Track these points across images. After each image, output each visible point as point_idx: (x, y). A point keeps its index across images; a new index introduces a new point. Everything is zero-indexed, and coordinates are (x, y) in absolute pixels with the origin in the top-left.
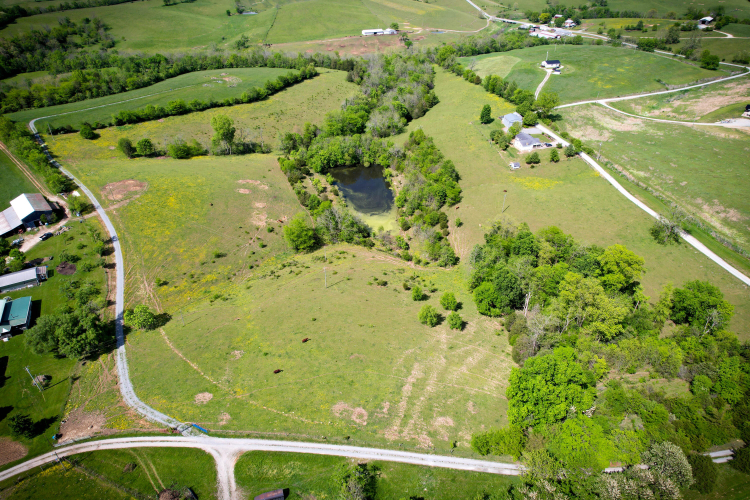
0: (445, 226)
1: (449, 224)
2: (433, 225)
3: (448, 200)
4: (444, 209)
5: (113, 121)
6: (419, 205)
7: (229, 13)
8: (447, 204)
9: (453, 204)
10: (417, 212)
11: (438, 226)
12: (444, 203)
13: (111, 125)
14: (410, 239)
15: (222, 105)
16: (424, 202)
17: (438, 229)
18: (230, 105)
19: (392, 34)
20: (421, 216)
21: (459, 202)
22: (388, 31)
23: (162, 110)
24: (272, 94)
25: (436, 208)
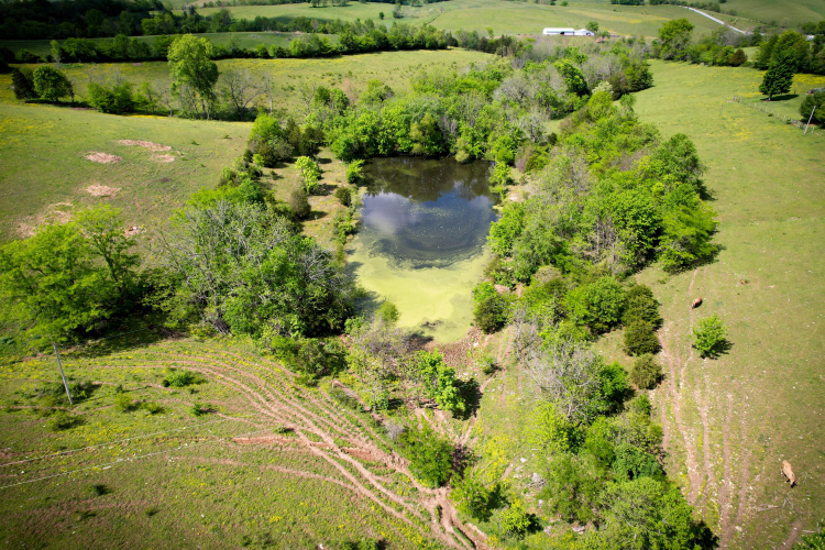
0: (645, 344)
1: (663, 336)
2: (597, 330)
3: (667, 244)
4: (650, 276)
6: (559, 249)
7: (381, 15)
8: (662, 262)
9: (686, 265)
10: (547, 273)
11: (617, 337)
12: (651, 256)
14: (492, 370)
16: (576, 244)
17: (611, 350)
18: (266, 56)
19: (588, 35)
20: (555, 288)
21: (708, 259)
22: (581, 32)
23: (145, 48)
25: (620, 268)
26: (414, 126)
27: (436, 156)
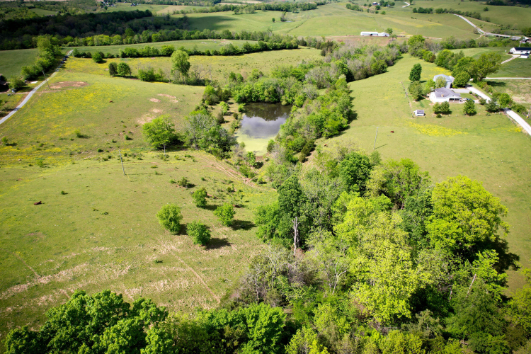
0: (307, 155)
1: (313, 153)
2: (297, 151)
4: (319, 140)
5: (120, 55)
6: (294, 132)
7: (274, 20)
8: (324, 135)
12: (321, 134)
13: (118, 57)
14: (268, 160)
15: (203, 54)
18: (209, 54)
19: (386, 36)
22: (382, 34)
23: (156, 51)
24: (248, 53)
25: (312, 138)
26: (266, 91)
27: (275, 102)
